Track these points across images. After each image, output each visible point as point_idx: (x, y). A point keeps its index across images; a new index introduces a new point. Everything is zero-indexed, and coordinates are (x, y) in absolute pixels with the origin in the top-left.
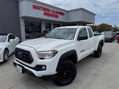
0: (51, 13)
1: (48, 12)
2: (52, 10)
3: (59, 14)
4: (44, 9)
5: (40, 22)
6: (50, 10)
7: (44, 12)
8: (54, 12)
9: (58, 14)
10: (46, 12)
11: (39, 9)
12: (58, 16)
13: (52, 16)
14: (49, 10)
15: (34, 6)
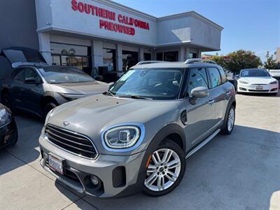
0: (116, 22)
1: (109, 20)
2: (120, 16)
3: (136, 26)
4: (100, 12)
5: (89, 45)
6: (114, 14)
7: (101, 18)
8: (124, 20)
9: (133, 26)
10: (104, 19)
11: (88, 13)
12: (133, 29)
13: (120, 29)
14: (112, 16)
15: (74, 3)
